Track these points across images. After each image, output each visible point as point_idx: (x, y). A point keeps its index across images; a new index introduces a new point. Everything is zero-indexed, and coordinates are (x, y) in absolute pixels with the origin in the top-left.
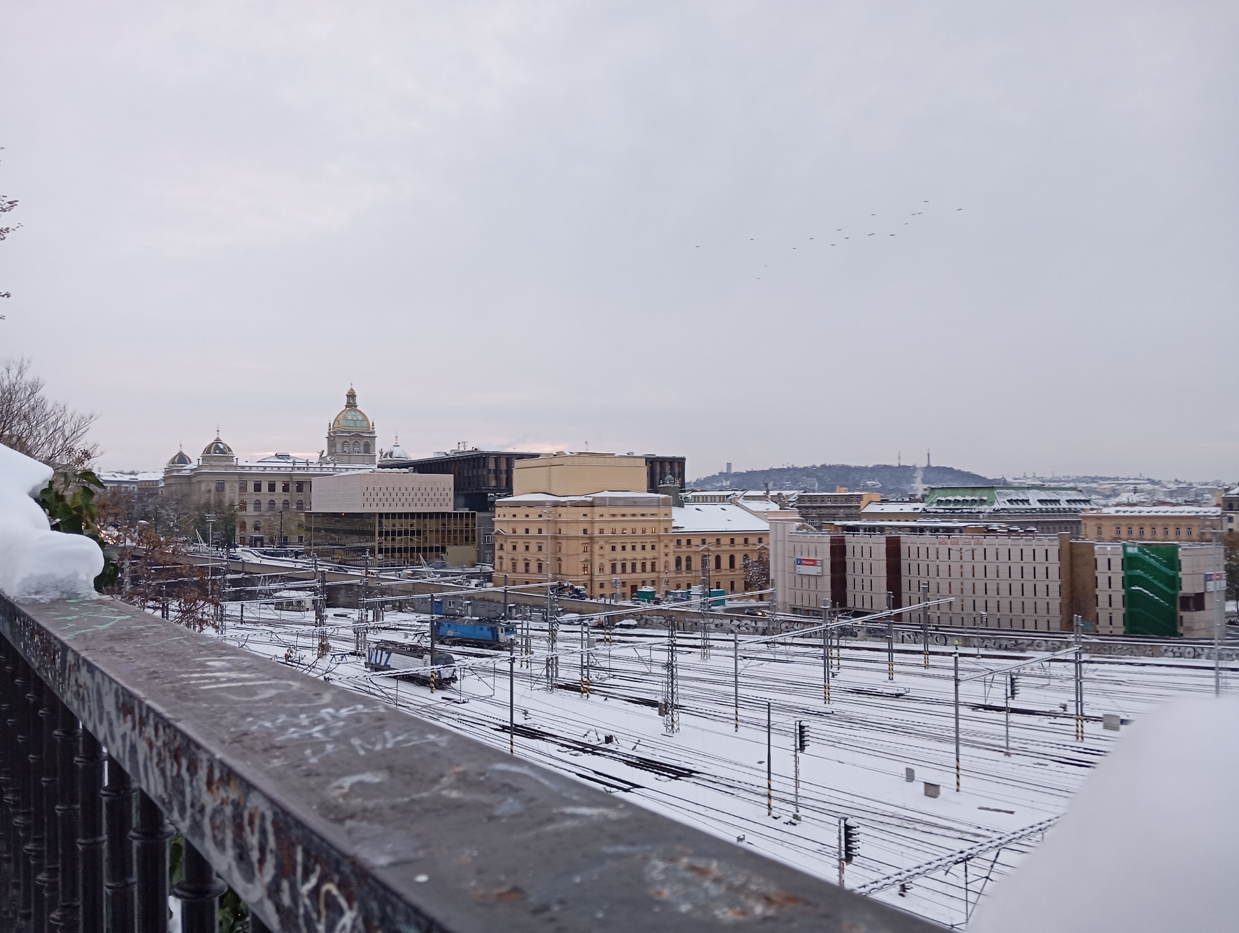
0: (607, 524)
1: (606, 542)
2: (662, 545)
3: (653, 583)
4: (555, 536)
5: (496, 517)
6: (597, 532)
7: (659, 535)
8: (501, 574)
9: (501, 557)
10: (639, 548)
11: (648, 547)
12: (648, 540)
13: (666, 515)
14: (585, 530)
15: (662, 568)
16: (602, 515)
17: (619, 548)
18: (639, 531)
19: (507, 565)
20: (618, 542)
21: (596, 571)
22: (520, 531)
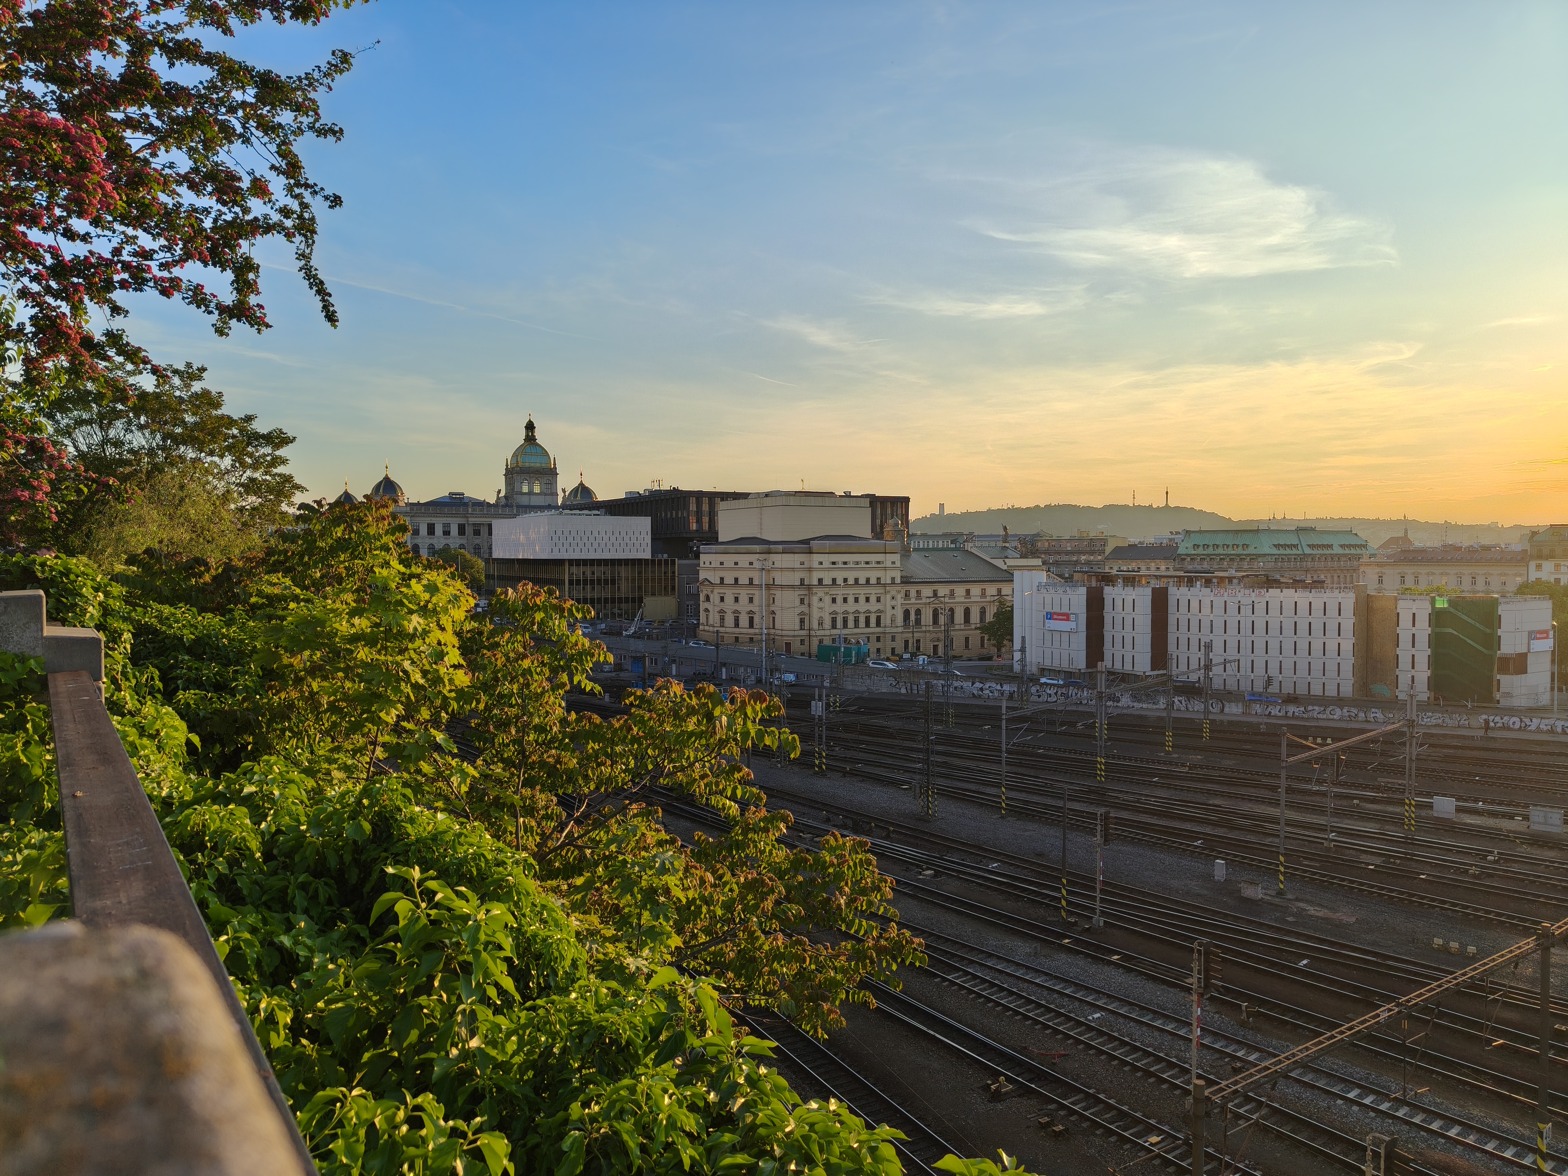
0: (827, 573)
1: (826, 594)
2: (889, 597)
3: (878, 639)
4: (768, 587)
5: (702, 565)
6: (815, 582)
7: (885, 585)
8: (707, 628)
9: (707, 610)
10: (862, 599)
11: (873, 599)
12: (873, 592)
13: (893, 563)
14: (802, 580)
15: (889, 622)
16: (821, 563)
17: (839, 600)
18: (862, 581)
19: (714, 618)
20: (839, 593)
21: (815, 625)
22: (729, 580)
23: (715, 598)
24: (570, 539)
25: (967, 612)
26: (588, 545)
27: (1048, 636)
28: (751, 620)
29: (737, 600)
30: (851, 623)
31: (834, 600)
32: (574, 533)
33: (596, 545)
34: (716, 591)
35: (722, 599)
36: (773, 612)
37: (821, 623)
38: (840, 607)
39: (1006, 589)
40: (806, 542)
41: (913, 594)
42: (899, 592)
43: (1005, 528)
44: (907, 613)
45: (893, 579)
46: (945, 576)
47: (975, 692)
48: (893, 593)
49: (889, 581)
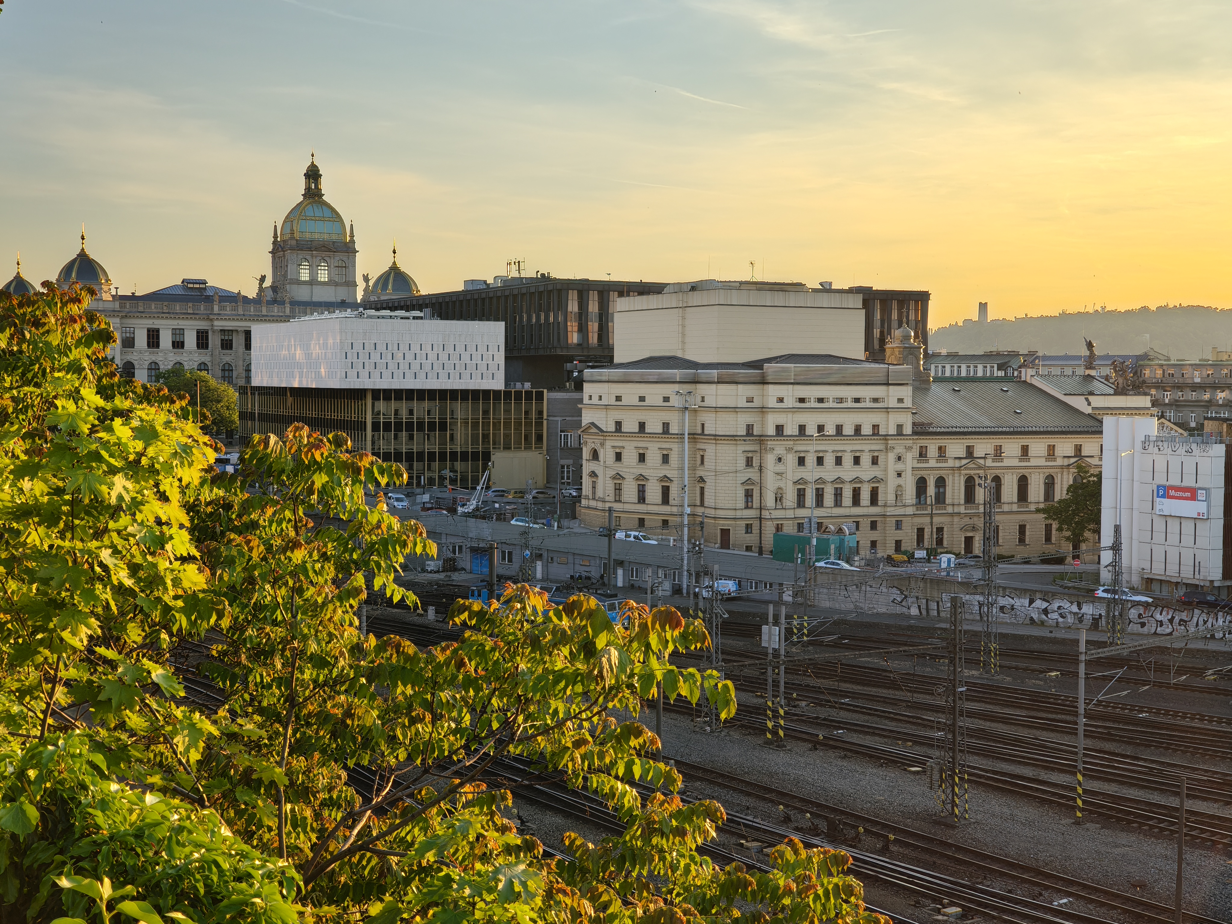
0: (790, 415)
1: (789, 450)
2: (892, 456)
3: (874, 526)
4: (693, 436)
5: (586, 400)
6: (771, 431)
7: (886, 437)
8: (593, 503)
9: (593, 474)
10: (848, 460)
11: (866, 460)
12: (866, 448)
13: (900, 400)
14: (750, 428)
15: (891, 498)
16: (781, 400)
17: (811, 460)
18: (848, 430)
19: (605, 487)
20: (811, 449)
21: (770, 501)
22: (630, 426)
23: (607, 454)
24: (376, 357)
25: (1023, 483)
26: (404, 366)
27: (1159, 525)
28: (666, 491)
29: (642, 458)
30: (829, 499)
31: (801, 461)
32: (381, 348)
33: (416, 366)
34: (609, 444)
35: (619, 457)
36: (702, 480)
37: (779, 499)
38: (811, 472)
39: (1089, 447)
40: (757, 365)
41: (933, 451)
42: (909, 449)
43: (1090, 345)
44: (921, 485)
45: (900, 427)
46: (986, 422)
47: (1035, 616)
48: (899, 450)
49: (892, 431)
